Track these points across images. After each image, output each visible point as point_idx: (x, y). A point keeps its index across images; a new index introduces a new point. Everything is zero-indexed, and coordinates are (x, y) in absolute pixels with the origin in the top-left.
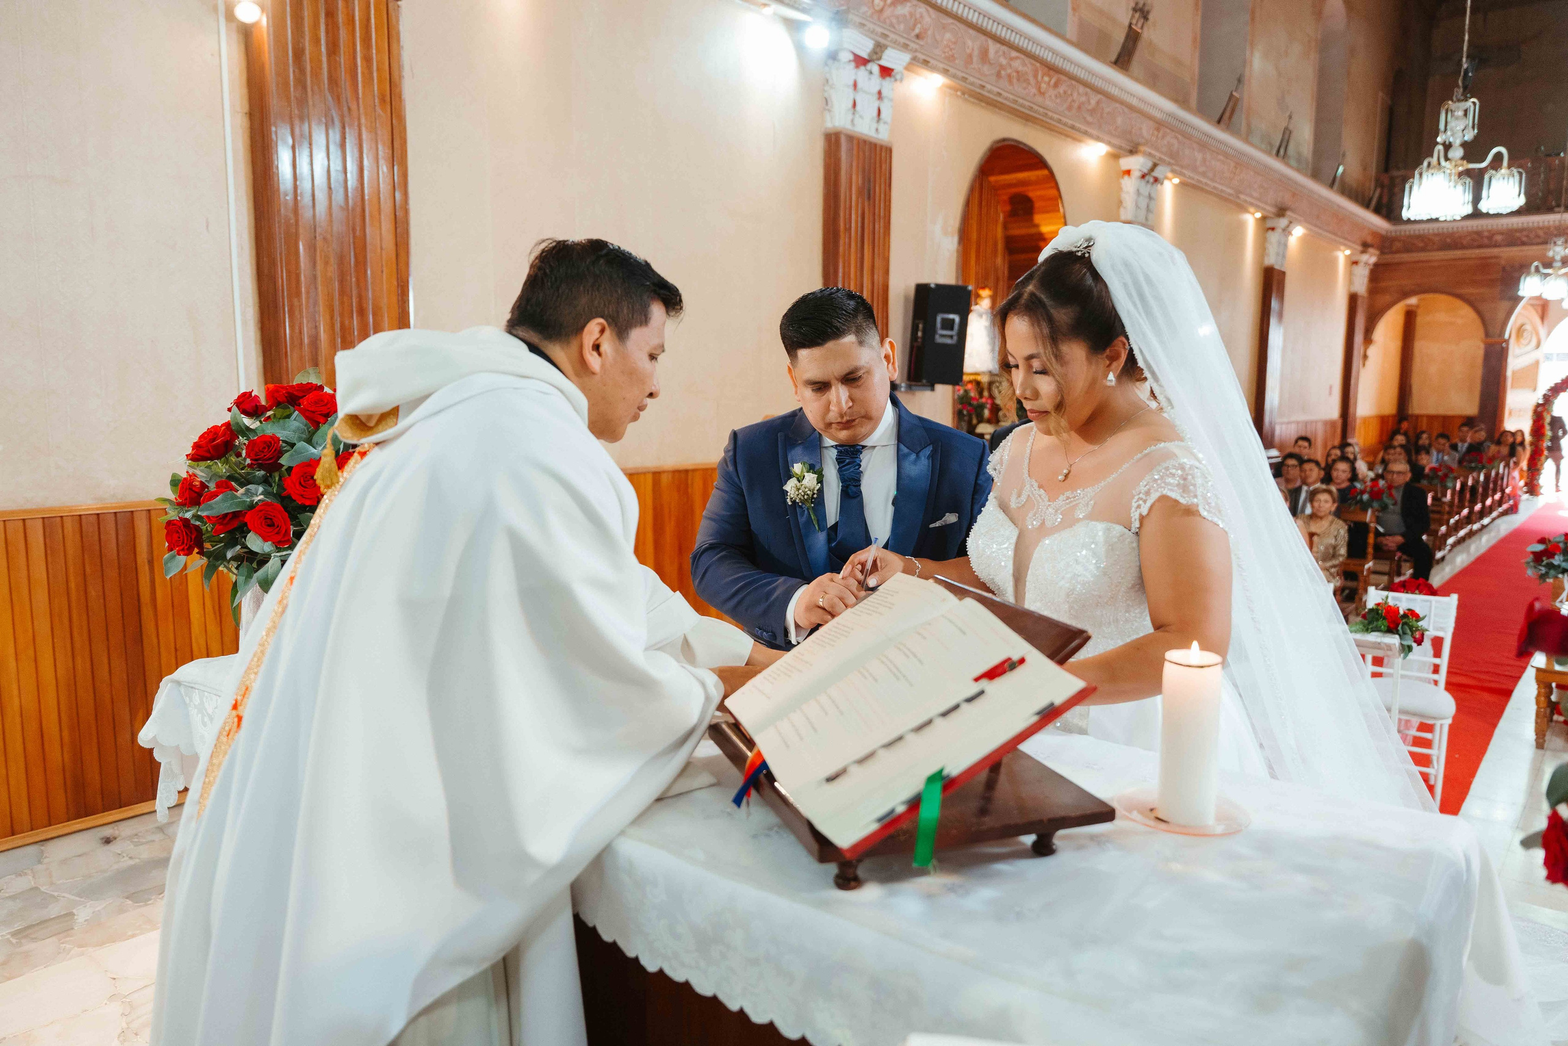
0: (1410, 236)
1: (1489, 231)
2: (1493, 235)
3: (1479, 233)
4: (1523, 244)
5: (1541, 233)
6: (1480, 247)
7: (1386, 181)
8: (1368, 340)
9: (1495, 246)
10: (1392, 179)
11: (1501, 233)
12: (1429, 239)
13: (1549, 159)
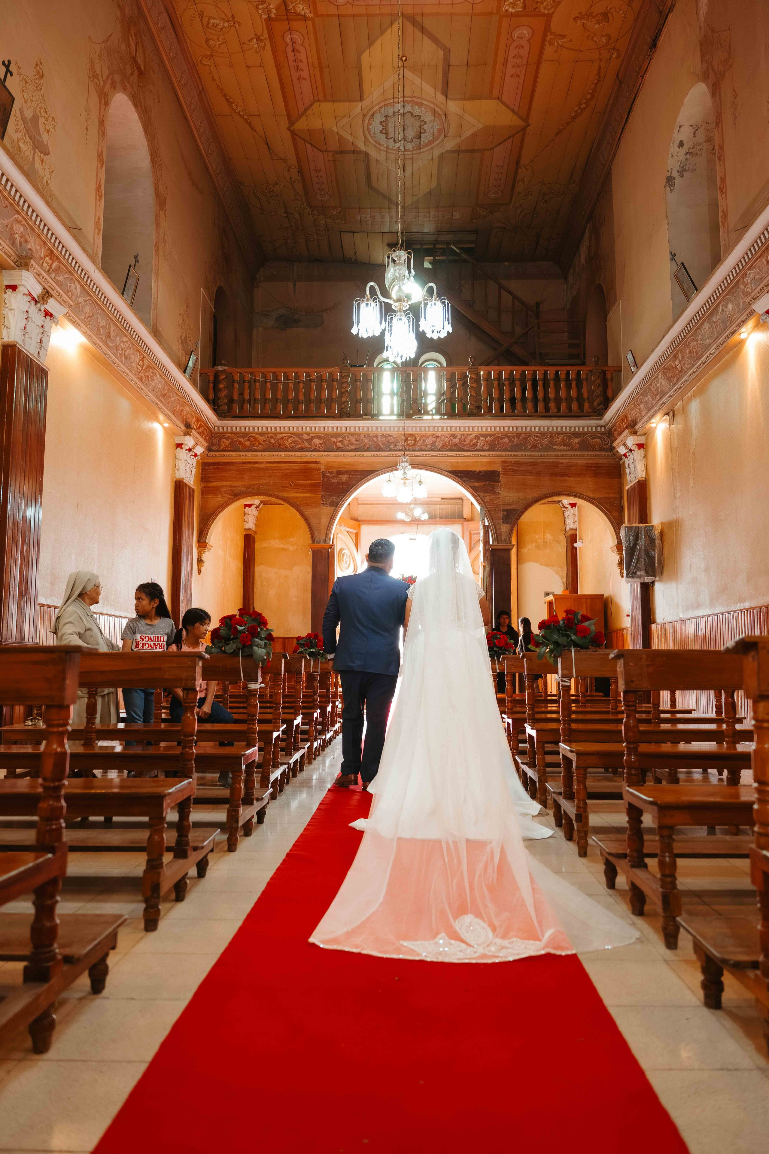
0: (236, 433)
1: (308, 435)
2: (313, 438)
3: (299, 435)
4: (339, 449)
5: (353, 440)
6: (301, 449)
7: (212, 378)
8: (202, 544)
9: (315, 450)
10: (216, 375)
11: (319, 437)
12: (256, 439)
13: (354, 369)
